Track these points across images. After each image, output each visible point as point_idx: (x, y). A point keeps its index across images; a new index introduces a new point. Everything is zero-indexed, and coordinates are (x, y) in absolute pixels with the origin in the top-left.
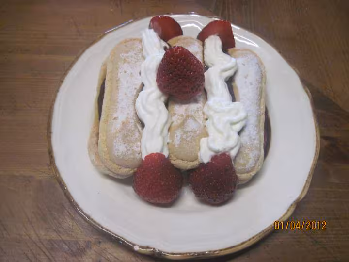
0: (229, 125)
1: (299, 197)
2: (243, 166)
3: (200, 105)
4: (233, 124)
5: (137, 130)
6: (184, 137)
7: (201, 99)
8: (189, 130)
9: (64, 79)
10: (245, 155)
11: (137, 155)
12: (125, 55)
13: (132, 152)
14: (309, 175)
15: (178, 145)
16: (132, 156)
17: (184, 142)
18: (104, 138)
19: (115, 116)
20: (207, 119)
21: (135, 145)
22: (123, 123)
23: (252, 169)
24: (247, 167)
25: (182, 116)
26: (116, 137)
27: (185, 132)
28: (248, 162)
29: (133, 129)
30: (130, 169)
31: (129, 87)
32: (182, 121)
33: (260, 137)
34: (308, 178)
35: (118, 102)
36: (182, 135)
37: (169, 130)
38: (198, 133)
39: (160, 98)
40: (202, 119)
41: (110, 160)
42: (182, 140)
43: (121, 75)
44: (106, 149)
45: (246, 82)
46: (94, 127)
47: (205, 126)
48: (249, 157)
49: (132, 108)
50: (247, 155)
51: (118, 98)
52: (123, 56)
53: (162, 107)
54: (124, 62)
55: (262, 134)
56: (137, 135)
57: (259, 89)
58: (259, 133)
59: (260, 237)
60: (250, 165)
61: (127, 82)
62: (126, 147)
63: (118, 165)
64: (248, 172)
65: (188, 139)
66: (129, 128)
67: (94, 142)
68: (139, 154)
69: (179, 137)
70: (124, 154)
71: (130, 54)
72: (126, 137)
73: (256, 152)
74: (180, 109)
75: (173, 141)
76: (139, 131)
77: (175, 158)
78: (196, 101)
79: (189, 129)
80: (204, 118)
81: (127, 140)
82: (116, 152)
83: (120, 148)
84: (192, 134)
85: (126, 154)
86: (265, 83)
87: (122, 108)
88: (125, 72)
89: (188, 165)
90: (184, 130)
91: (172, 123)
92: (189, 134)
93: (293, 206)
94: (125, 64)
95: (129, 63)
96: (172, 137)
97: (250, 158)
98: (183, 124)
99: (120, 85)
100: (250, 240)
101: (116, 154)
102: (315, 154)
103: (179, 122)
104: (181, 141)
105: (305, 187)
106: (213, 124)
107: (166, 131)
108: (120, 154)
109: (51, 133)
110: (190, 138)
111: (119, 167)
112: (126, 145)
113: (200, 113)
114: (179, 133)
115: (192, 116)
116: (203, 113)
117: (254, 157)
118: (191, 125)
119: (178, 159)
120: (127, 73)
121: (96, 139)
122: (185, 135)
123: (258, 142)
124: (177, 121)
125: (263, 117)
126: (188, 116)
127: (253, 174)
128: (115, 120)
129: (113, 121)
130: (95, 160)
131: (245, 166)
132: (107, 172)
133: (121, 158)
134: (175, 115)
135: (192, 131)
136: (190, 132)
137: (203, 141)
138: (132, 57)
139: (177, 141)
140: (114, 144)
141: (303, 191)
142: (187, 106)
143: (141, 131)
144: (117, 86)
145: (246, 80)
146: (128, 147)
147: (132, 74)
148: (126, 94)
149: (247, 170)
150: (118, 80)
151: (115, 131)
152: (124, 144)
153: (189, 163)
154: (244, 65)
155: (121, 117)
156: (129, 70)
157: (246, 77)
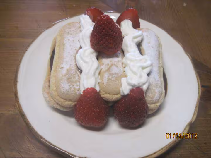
0: (141, 69)
1: (191, 121)
2: (151, 98)
3: (120, 59)
4: (143, 68)
5: (77, 75)
6: (110, 77)
7: (121, 55)
8: (113, 73)
9: (28, 49)
10: (152, 91)
11: (77, 91)
12: (69, 30)
13: (73, 89)
14: (196, 106)
15: (106, 83)
16: (74, 92)
17: (110, 81)
18: (54, 81)
19: (62, 66)
20: (125, 67)
21: (76, 84)
22: (67, 70)
23: (158, 101)
24: (154, 99)
25: (108, 65)
26: (62, 79)
27: (111, 74)
28: (155, 95)
29: (74, 73)
30: (72, 102)
31: (71, 49)
32: (108, 68)
33: (161, 80)
34: (196, 108)
35: (64, 58)
37: (99, 73)
39: (93, 53)
41: (58, 95)
42: (109, 79)
43: (66, 41)
44: (56, 88)
46: (47, 76)
47: (125, 71)
49: (74, 61)
50: (154, 90)
51: (64, 56)
52: (67, 31)
53: (94, 59)
55: (162, 79)
56: (77, 78)
57: (158, 51)
58: (160, 78)
59: (166, 148)
60: (157, 97)
61: (70, 46)
62: (69, 86)
63: (63, 99)
64: (155, 103)
65: (113, 79)
66: (71, 73)
67: (47, 86)
68: (78, 90)
69: (107, 77)
70: (68, 90)
71: (72, 29)
72: (69, 79)
73: (159, 89)
74: (106, 61)
75: (102, 81)
76: (78, 76)
77: (104, 93)
78: (117, 56)
79: (113, 72)
80: (123, 67)
81: (70, 81)
82: (62, 89)
83: (65, 87)
84: (116, 76)
85: (70, 91)
86: (161, 48)
87: (67, 61)
88: (69, 40)
89: (114, 97)
90: (110, 72)
91: (101, 70)
92: (113, 76)
93: (188, 127)
94: (69, 35)
95: (71, 34)
96: (102, 79)
97: (156, 93)
98: (109, 70)
99: (65, 47)
100: (160, 150)
101: (62, 91)
102: (199, 93)
103: (107, 68)
105: (194, 114)
107: (97, 74)
108: (65, 91)
109: (17, 81)
110: (115, 78)
111: (64, 101)
112: (69, 84)
113: (120, 63)
114: (106, 75)
115: (115, 65)
116: (123, 63)
117: (158, 92)
118: (114, 70)
119: (106, 93)
121: (48, 83)
123: (160, 83)
124: (105, 68)
125: (162, 68)
126: (112, 65)
127: (158, 104)
128: (62, 69)
129: (60, 69)
130: (47, 97)
131: (153, 99)
132: (56, 106)
133: (66, 93)
134: (103, 65)
136: (114, 74)
137: (124, 80)
138: (73, 31)
139: (105, 81)
140: (61, 84)
141: (193, 116)
142: (111, 59)
143: (80, 76)
145: (150, 45)
146: (71, 86)
147: (73, 41)
148: (69, 53)
149: (154, 101)
150: (64, 45)
151: (62, 75)
152: (68, 83)
153: (114, 96)
154: (147, 36)
155: (66, 67)
156: (71, 39)
157: (149, 43)
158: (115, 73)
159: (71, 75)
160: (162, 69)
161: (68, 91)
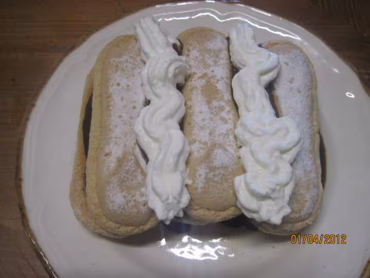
5: (139, 170)
6: (211, 175)
8: (217, 166)
10: (299, 198)
11: (142, 207)
12: (117, 60)
13: (134, 204)
15: (201, 188)
16: (135, 210)
17: (211, 184)
18: (94, 184)
19: (107, 150)
20: (241, 147)
21: (138, 193)
22: (119, 160)
23: (309, 215)
24: (302, 213)
25: (206, 143)
26: (109, 183)
27: (212, 169)
28: (303, 207)
29: (133, 169)
30: (134, 227)
31: (125, 107)
32: (206, 151)
33: (316, 167)
35: (110, 130)
36: (207, 174)
37: (187, 163)
38: (230, 170)
40: (235, 147)
41: (104, 215)
42: (208, 180)
43: (113, 89)
44: (98, 200)
45: (291, 89)
47: (240, 158)
48: (305, 199)
50: (303, 195)
51: (110, 124)
52: (114, 61)
54: (117, 70)
56: (140, 177)
57: (309, 98)
58: (314, 162)
60: (308, 210)
61: (122, 99)
62: (125, 197)
63: (115, 222)
64: (303, 220)
65: (216, 179)
66: (127, 168)
67: (79, 188)
68: (144, 205)
69: (203, 176)
70: (122, 207)
71: (124, 58)
72: (123, 182)
73: (314, 191)
75: (194, 182)
77: (198, 207)
79: (217, 163)
80: (237, 144)
81: (126, 186)
82: (111, 205)
83: (117, 199)
84: (222, 172)
85: (126, 208)
86: (316, 88)
87: (116, 138)
88: (118, 84)
89: (217, 216)
90: (210, 165)
91: (190, 154)
92: (217, 172)
94: (119, 73)
95: (123, 70)
96: (192, 176)
97: (306, 201)
98: (208, 157)
101: (111, 208)
103: (202, 152)
104: (205, 182)
106: (252, 153)
108: (116, 208)
109: (20, 180)
110: (220, 176)
111: (117, 226)
112: (125, 193)
113: (231, 137)
114: (202, 171)
115: (220, 144)
116: (236, 137)
117: (311, 198)
118: (220, 158)
119: (202, 208)
120: (121, 85)
122: (212, 174)
123: (315, 175)
124: (198, 151)
125: (317, 136)
126: (214, 145)
128: (107, 157)
129: (104, 157)
130: (80, 214)
131: (300, 213)
133: (118, 212)
134: (195, 142)
135: (221, 167)
136: (218, 168)
137: (239, 181)
138: (127, 61)
139: (200, 184)
140: (108, 193)
144: (109, 106)
145: (292, 85)
146: (128, 197)
147: (128, 86)
148: (120, 117)
149: (303, 216)
150: (109, 97)
151: (107, 173)
152: (122, 192)
153: (218, 213)
154: (287, 64)
155: (116, 151)
156: (124, 82)
157: (291, 81)
158: (221, 166)
159: (127, 172)
160: (319, 136)
161: (124, 209)
